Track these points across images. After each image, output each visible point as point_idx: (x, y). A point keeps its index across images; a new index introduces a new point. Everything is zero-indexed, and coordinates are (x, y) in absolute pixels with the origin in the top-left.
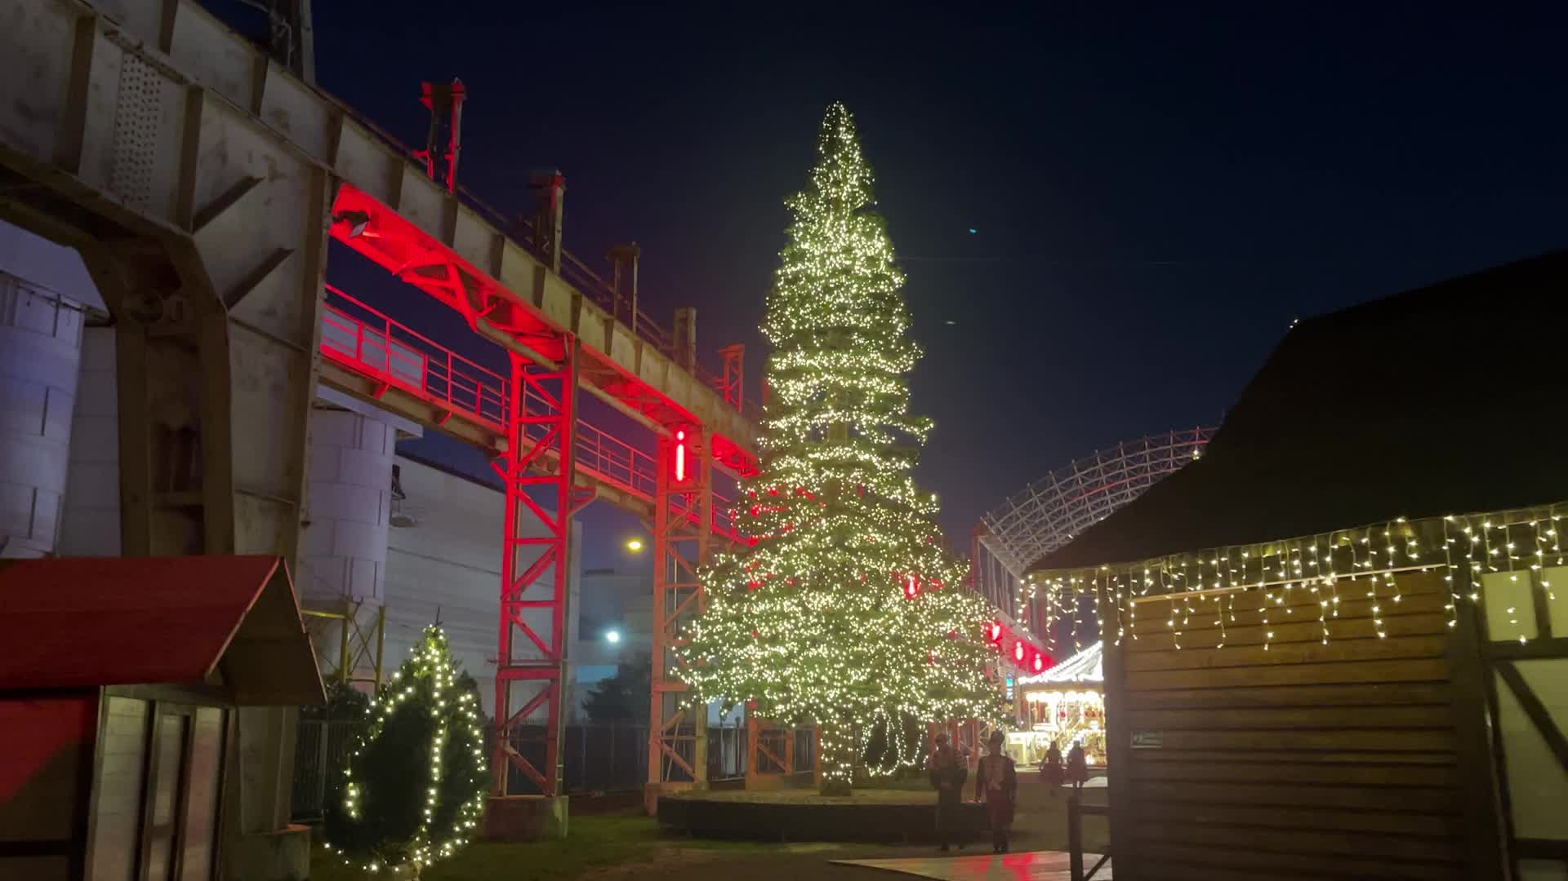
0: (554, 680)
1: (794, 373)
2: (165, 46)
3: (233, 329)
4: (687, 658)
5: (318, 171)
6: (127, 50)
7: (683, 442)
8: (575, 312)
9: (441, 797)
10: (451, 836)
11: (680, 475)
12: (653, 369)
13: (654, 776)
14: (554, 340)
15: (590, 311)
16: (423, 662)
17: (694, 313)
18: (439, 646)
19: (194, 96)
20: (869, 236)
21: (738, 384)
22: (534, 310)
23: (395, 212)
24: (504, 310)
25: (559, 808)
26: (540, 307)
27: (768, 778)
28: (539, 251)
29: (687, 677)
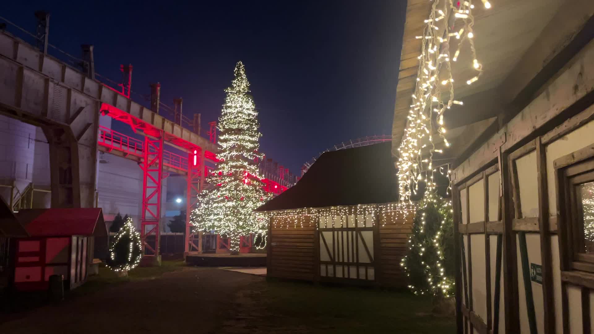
0: (157, 225)
1: (225, 141)
2: (63, 80)
3: (79, 145)
4: (194, 219)
5: (97, 102)
6: (55, 84)
7: (196, 154)
8: (163, 123)
9: (133, 255)
10: (134, 264)
11: (195, 164)
12: (186, 135)
13: (187, 249)
14: (157, 132)
15: (168, 122)
16: (127, 226)
17: (200, 114)
18: (131, 222)
19: (69, 91)
20: (247, 102)
21: (214, 134)
22: (151, 125)
23: (115, 108)
24: (143, 126)
25: (159, 259)
26: (153, 124)
27: (223, 250)
28: (153, 109)
29: (194, 224)
